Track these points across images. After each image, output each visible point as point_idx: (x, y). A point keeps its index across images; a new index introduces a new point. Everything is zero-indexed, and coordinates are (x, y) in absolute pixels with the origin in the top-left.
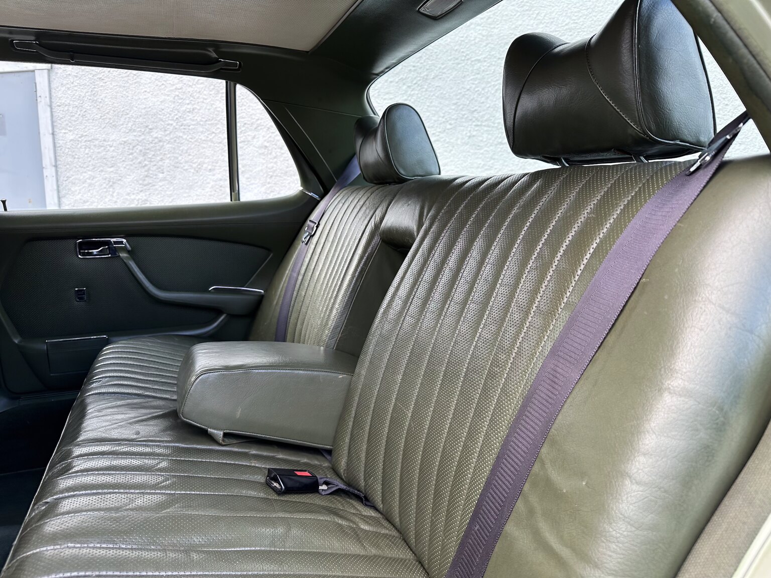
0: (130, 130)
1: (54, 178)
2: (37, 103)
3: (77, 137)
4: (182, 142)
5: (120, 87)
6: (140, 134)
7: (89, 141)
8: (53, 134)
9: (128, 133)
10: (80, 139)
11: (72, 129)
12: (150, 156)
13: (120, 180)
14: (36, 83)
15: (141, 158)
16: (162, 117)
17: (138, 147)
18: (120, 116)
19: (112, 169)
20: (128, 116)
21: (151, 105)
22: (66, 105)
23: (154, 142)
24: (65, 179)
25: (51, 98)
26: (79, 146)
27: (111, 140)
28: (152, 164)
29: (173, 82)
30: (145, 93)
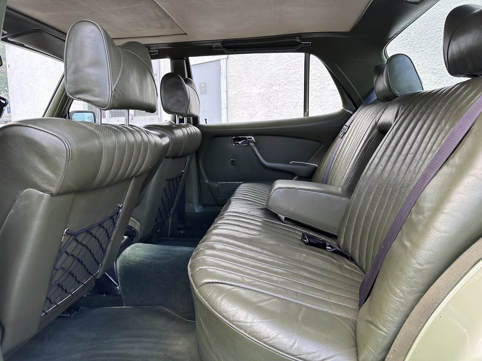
0: (262, 87)
1: (226, 115)
2: (220, 76)
3: (237, 93)
4: (288, 91)
5: (259, 63)
6: (267, 88)
7: (243, 94)
8: (227, 92)
9: (261, 88)
10: (238, 94)
11: (235, 88)
12: (271, 100)
13: (256, 114)
14: (220, 66)
15: (267, 102)
16: (278, 78)
17: (265, 95)
18: (258, 79)
19: (253, 108)
20: (262, 79)
21: (273, 72)
22: (233, 76)
23: (274, 92)
24: (231, 115)
25: (227, 73)
26: (238, 97)
27: (252, 93)
28: (272, 104)
29: (286, 58)
30: (271, 66)
